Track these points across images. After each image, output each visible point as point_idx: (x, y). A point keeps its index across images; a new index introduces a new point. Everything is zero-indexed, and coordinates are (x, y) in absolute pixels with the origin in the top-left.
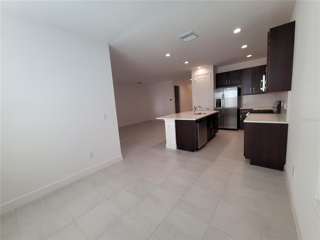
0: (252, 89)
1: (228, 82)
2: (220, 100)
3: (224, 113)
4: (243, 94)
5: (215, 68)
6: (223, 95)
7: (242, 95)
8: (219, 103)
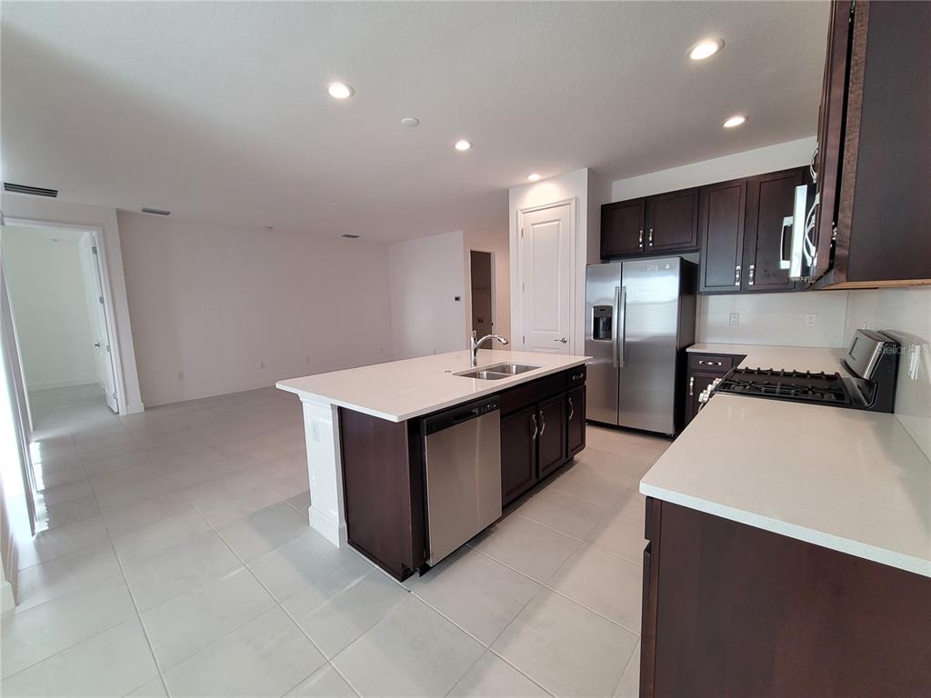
0: (744, 272)
1: (645, 237)
2: (610, 309)
3: (621, 366)
4: (707, 289)
5: (597, 179)
6: (621, 292)
7: (701, 293)
8: (602, 320)
